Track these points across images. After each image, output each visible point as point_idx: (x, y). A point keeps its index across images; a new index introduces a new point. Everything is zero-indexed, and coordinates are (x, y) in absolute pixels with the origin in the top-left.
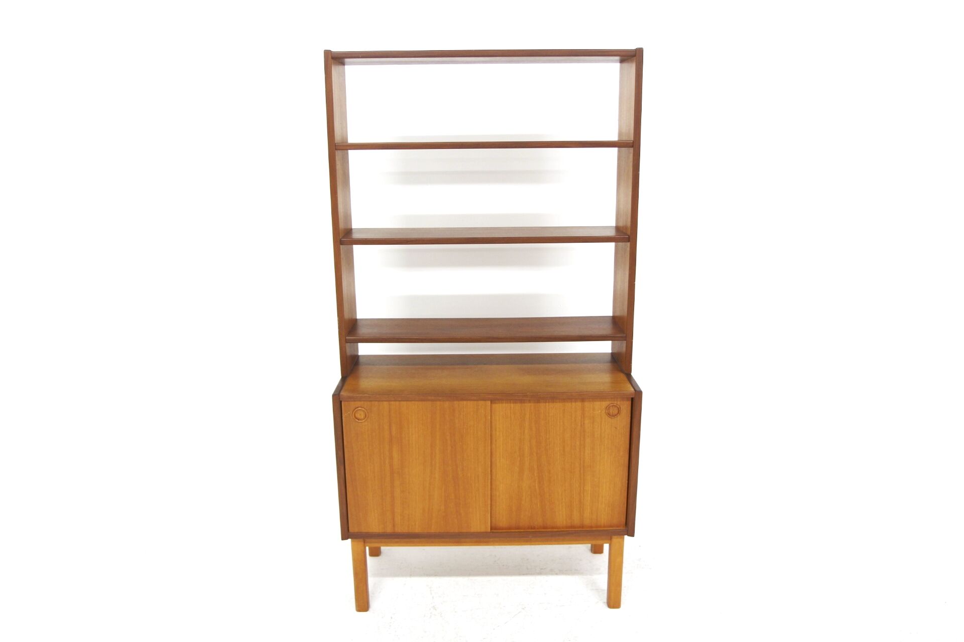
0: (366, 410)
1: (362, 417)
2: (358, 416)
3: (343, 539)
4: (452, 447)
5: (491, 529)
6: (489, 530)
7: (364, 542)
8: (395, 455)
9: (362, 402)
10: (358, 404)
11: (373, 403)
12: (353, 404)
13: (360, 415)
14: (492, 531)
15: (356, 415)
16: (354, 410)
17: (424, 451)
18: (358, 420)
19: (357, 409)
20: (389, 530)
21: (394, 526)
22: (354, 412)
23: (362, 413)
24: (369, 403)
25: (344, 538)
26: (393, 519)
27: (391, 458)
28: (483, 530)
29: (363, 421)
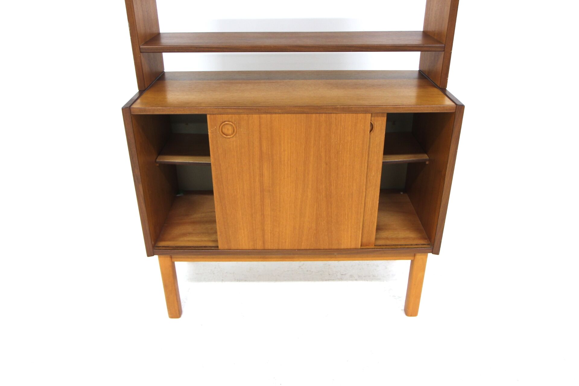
0: (234, 124)
1: (230, 132)
2: (225, 131)
3: (149, 255)
4: (326, 164)
5: (361, 246)
6: (359, 247)
7: (171, 258)
8: (266, 173)
9: (230, 115)
10: (225, 117)
11: (242, 116)
12: (220, 118)
13: (228, 130)
14: (362, 248)
15: (224, 130)
16: (221, 124)
17: (297, 169)
18: (226, 135)
19: (224, 123)
20: (259, 246)
21: (264, 243)
22: (221, 127)
23: (230, 128)
24: (237, 116)
25: (150, 253)
26: (263, 236)
27: (262, 175)
28: (353, 246)
29: (232, 136)
